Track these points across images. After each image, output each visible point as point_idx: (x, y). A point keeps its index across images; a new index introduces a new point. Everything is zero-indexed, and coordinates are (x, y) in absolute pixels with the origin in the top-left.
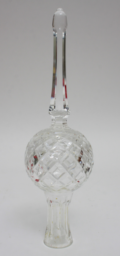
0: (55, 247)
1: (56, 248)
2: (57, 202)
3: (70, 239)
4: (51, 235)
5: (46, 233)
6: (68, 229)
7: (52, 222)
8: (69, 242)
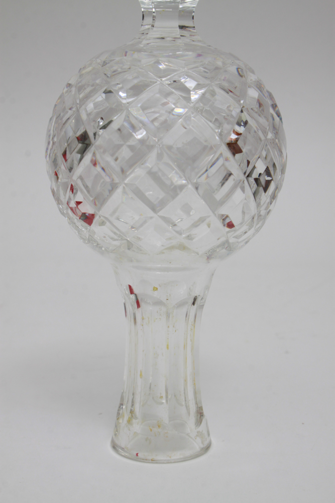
0: (150, 458)
1: (153, 461)
2: (159, 303)
3: (200, 434)
4: (136, 418)
5: (118, 414)
6: (196, 403)
7: (139, 373)
8: (197, 445)
